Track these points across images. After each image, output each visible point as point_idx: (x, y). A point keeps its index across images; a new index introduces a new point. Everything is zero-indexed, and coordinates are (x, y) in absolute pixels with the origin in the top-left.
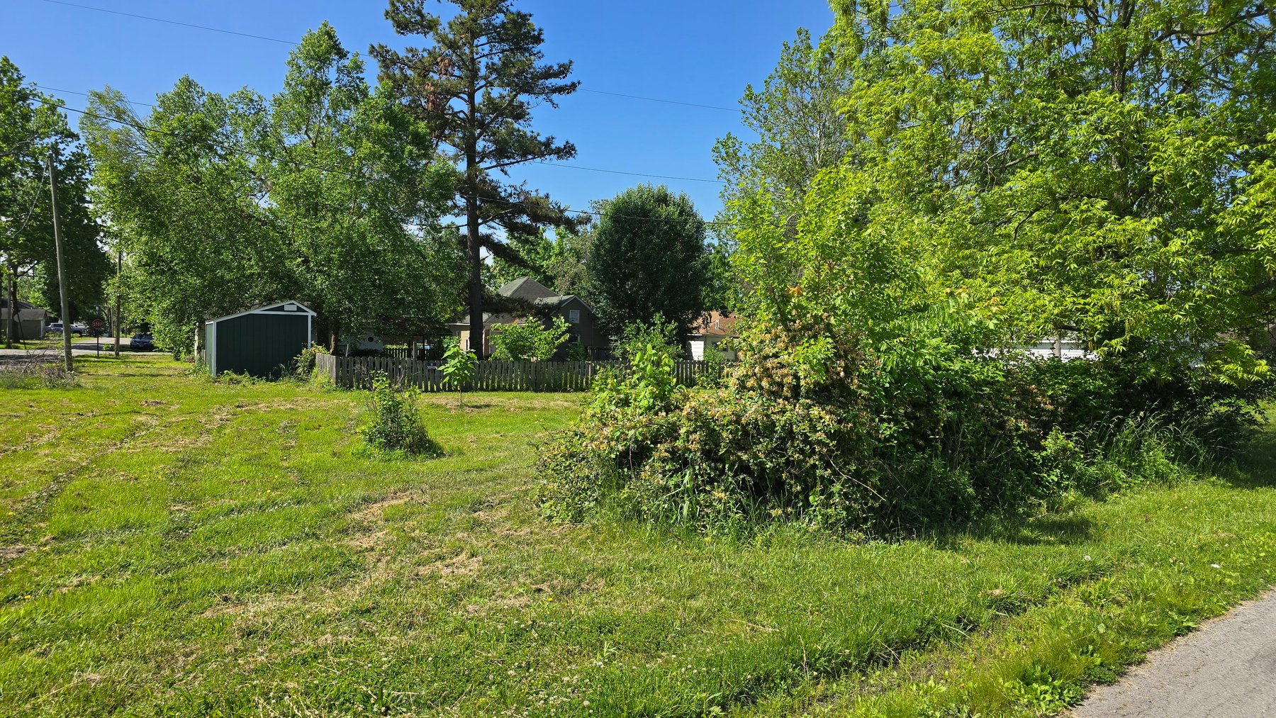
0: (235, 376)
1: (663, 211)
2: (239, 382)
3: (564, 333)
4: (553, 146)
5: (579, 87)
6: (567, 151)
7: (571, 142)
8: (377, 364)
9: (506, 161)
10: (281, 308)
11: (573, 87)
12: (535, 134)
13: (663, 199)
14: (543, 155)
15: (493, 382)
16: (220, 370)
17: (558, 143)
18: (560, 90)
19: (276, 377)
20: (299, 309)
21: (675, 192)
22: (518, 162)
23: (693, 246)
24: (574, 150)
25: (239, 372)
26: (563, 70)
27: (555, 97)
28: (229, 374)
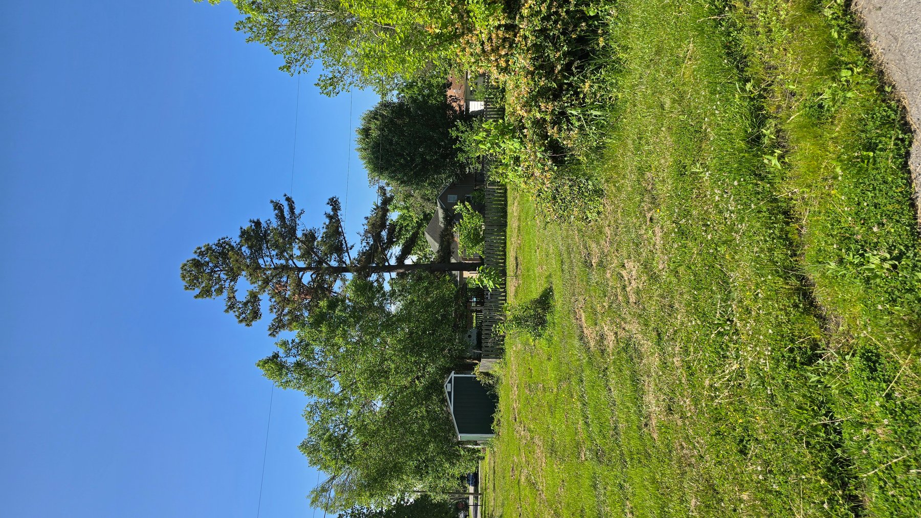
0: (495, 423)
1: (375, 133)
2: (499, 420)
3: (465, 206)
4: (332, 213)
5: (289, 195)
6: (334, 203)
7: (327, 201)
8: (487, 332)
9: (344, 246)
10: (450, 393)
11: (288, 199)
12: (325, 226)
13: (366, 132)
14: (339, 220)
15: (499, 255)
16: (491, 432)
17: (329, 210)
18: (292, 209)
19: (495, 397)
20: (450, 382)
21: (360, 124)
22: (344, 238)
23: (399, 110)
24: (333, 199)
25: (492, 420)
26: (278, 207)
27: (297, 212)
28: (494, 426)
